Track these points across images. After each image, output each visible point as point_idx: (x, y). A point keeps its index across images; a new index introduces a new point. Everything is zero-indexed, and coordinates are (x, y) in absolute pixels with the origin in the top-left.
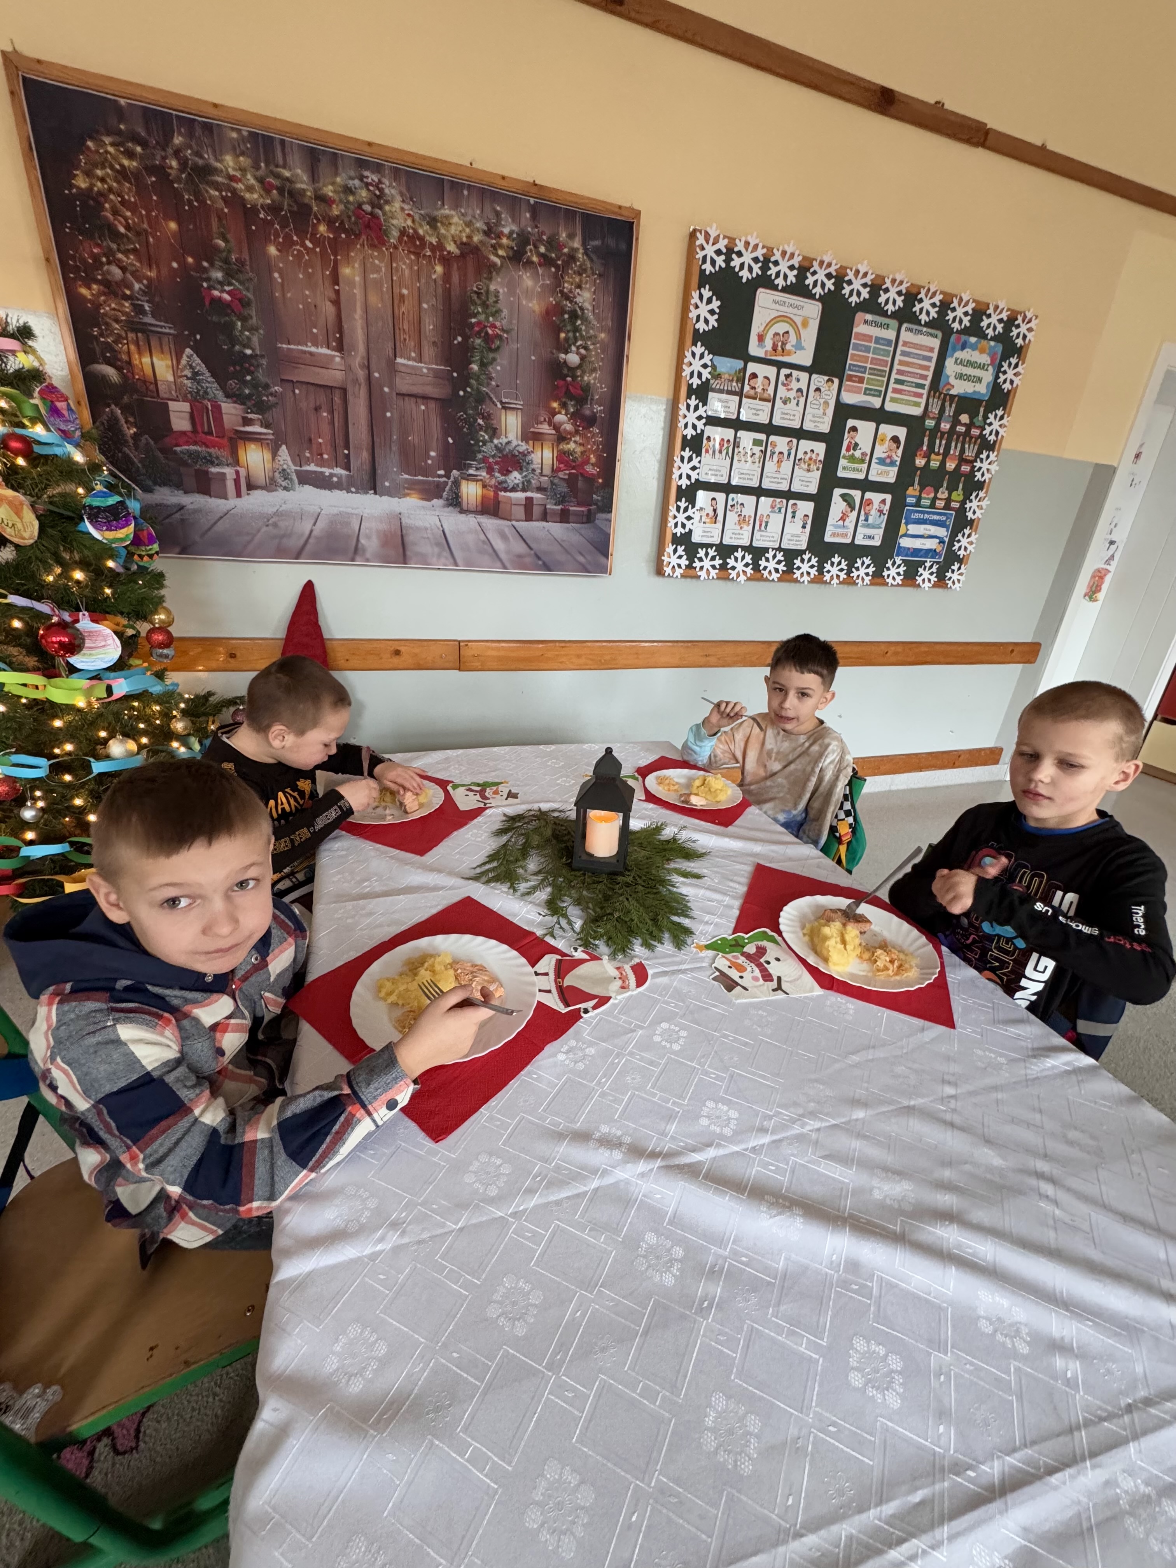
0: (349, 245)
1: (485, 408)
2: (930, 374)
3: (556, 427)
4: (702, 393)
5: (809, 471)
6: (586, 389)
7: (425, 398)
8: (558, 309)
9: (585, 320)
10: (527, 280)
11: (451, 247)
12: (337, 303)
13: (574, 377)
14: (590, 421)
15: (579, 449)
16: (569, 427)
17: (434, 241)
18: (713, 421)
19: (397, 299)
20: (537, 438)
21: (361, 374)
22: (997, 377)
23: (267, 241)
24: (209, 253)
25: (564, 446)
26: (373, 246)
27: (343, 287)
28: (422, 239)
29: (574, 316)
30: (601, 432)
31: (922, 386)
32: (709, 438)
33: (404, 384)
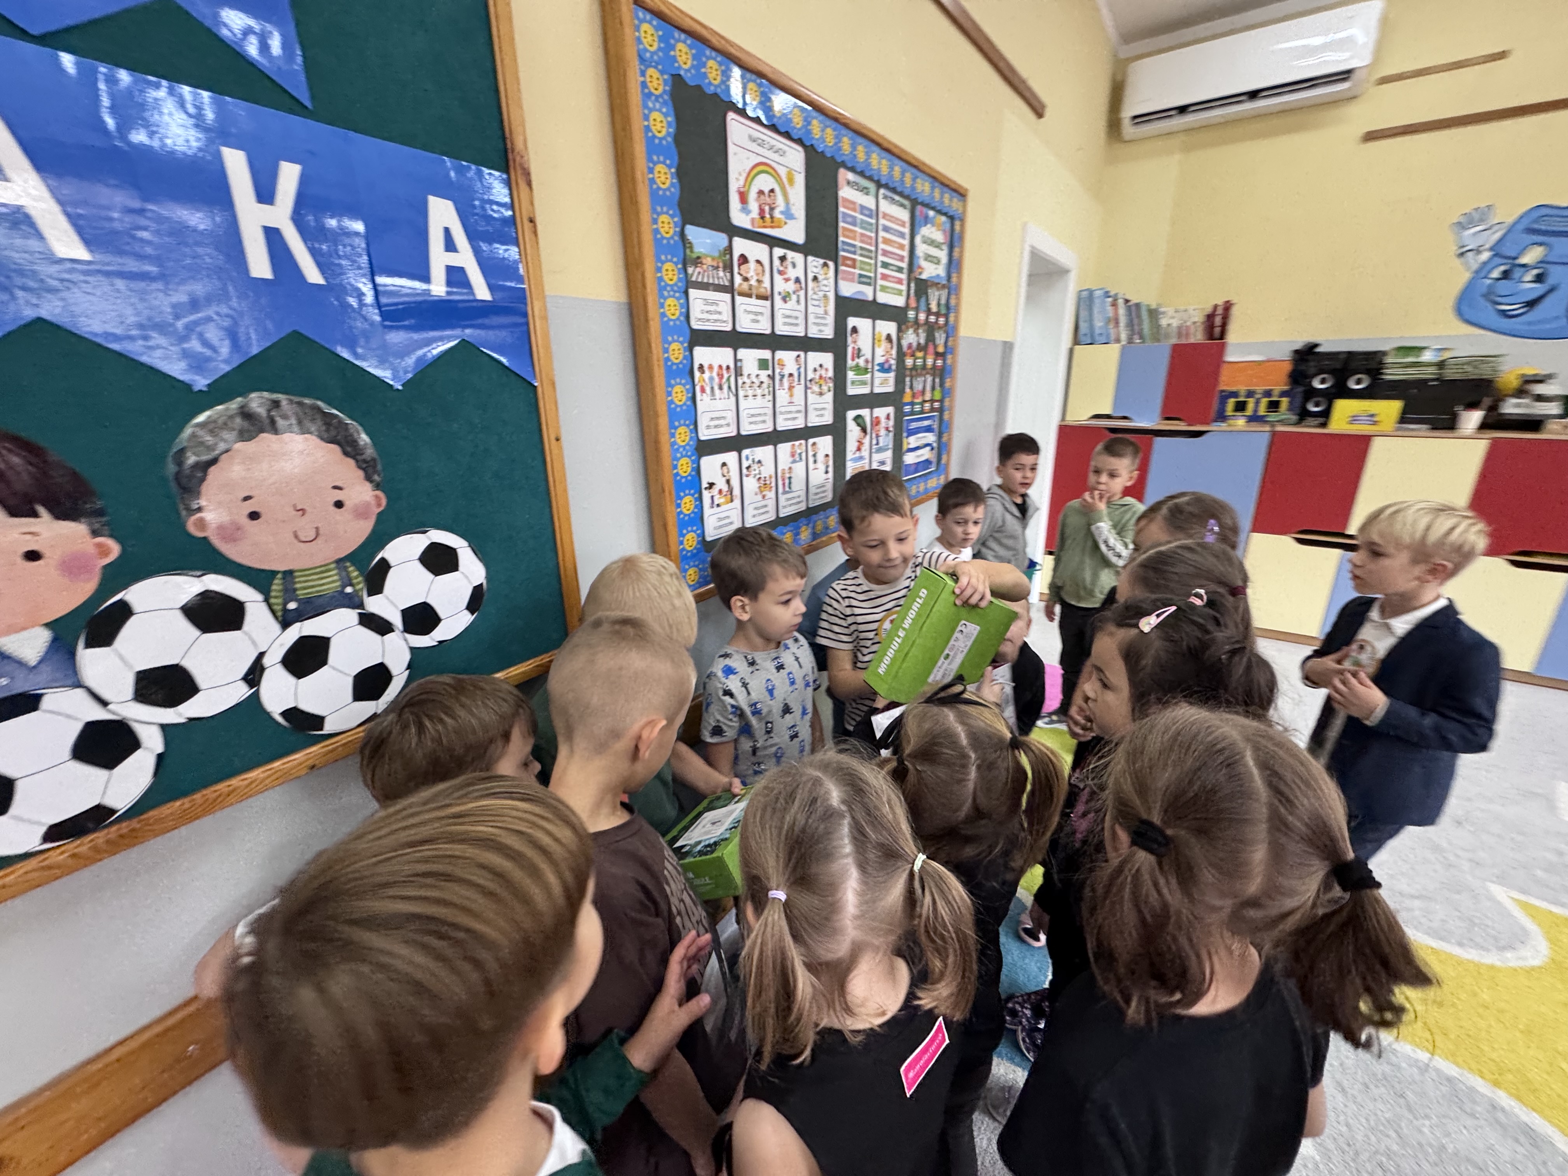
5: (821, 393)
18: (702, 338)
31: (902, 270)
32: (701, 367)
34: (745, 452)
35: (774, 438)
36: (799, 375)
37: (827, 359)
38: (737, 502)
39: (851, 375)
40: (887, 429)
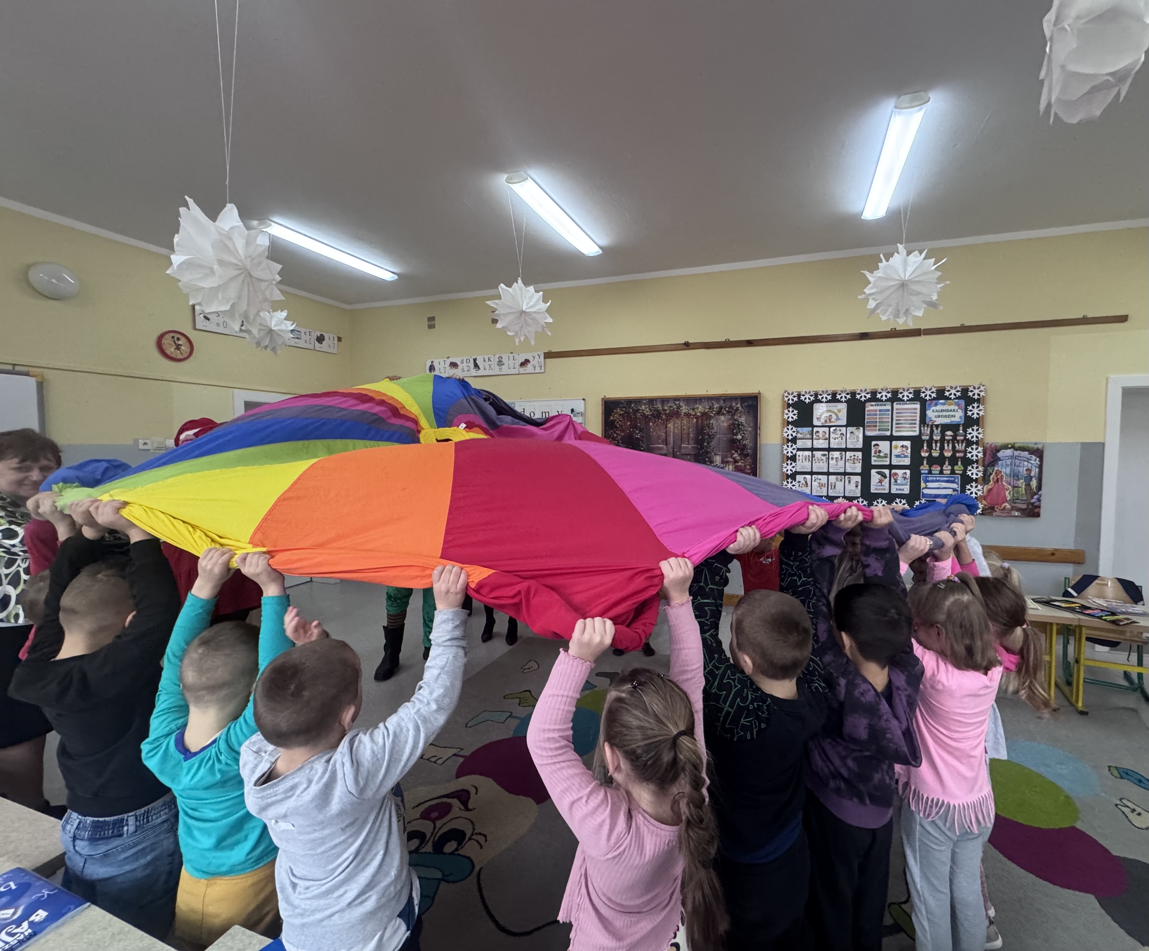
0: (670, 419)
1: (708, 455)
2: (918, 419)
3: (734, 459)
4: (794, 440)
5: (854, 463)
6: (745, 445)
7: (689, 455)
8: (734, 424)
9: (743, 425)
10: (722, 418)
11: (699, 414)
12: (666, 433)
13: (740, 442)
14: (747, 455)
15: (743, 465)
16: (738, 458)
17: (694, 414)
18: (799, 450)
19: (682, 430)
20: (727, 462)
21: (671, 450)
22: (966, 413)
23: (649, 422)
24: (636, 427)
25: (737, 464)
26: (677, 418)
27: (668, 429)
28: (690, 415)
29: (739, 425)
30: (751, 459)
31: (915, 424)
32: (799, 456)
33: (683, 451)
34: (814, 476)
35: (828, 474)
36: (841, 458)
37: (859, 454)
38: (809, 488)
39: (873, 459)
40: (905, 478)
